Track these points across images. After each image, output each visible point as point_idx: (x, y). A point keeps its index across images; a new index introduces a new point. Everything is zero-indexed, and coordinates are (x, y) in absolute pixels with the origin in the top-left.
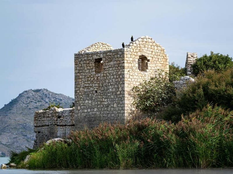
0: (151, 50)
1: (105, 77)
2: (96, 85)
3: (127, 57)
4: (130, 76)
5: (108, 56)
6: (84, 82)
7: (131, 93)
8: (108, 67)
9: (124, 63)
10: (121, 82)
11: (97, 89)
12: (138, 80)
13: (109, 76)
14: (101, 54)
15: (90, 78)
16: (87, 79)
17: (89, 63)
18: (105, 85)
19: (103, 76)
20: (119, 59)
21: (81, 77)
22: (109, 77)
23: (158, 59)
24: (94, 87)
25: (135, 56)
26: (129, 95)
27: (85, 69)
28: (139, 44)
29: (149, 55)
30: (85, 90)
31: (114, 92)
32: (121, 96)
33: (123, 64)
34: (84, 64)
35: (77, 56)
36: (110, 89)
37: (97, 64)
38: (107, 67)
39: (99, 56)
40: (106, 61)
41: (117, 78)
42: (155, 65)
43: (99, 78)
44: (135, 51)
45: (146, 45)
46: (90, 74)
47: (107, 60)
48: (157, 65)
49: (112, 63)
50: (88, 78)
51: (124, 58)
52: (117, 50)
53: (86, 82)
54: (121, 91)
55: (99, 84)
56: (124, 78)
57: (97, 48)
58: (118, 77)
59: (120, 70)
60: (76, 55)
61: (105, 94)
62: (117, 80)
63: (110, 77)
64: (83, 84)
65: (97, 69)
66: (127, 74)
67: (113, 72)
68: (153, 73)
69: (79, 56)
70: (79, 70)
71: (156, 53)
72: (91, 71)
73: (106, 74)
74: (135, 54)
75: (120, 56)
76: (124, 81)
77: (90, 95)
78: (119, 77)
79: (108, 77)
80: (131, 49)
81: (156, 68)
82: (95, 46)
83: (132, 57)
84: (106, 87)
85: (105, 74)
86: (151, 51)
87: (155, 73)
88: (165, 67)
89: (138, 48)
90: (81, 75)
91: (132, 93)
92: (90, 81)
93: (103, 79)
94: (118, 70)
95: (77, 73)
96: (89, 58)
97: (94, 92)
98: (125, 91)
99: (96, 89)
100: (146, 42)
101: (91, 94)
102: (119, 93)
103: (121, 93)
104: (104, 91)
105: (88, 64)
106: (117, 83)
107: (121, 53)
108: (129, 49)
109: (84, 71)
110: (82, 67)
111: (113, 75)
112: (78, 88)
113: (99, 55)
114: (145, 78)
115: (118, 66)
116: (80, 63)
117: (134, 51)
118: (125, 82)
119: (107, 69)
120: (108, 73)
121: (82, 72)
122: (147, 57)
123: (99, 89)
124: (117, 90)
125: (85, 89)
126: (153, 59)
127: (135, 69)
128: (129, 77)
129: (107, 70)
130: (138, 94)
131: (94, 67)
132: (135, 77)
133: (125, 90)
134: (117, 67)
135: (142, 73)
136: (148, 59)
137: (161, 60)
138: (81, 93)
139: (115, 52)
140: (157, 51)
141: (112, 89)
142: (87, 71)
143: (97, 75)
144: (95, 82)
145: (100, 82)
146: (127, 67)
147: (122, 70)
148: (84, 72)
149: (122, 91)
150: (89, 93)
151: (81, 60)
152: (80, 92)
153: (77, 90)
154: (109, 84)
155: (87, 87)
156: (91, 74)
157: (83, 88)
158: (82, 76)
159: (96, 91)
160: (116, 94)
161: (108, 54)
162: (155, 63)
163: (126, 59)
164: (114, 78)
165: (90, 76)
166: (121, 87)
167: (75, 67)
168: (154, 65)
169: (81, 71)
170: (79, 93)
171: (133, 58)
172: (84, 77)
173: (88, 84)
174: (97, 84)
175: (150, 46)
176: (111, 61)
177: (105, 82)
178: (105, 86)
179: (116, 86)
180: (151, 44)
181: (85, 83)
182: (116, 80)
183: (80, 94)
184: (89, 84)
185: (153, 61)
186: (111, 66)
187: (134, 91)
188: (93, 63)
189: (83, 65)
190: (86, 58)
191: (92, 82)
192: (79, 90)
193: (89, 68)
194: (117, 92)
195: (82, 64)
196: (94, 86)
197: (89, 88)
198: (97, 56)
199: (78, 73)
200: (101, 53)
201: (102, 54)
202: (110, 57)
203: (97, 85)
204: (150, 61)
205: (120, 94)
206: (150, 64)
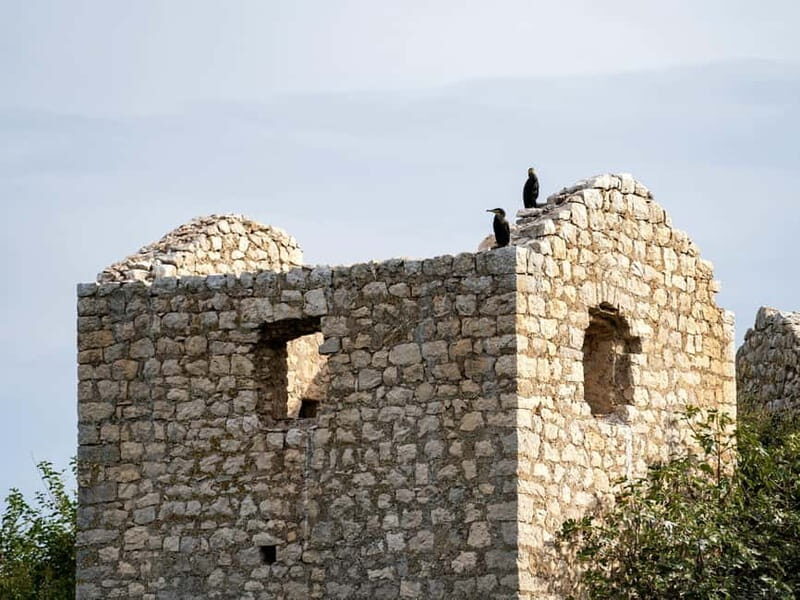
0: (650, 273)
1: (348, 453)
2: (265, 506)
3: (528, 314)
4: (547, 445)
5: (373, 300)
6: (160, 487)
7: (548, 563)
8: (372, 383)
9: (510, 350)
10: (488, 488)
11: (273, 531)
12: (583, 476)
13: (386, 445)
14: (310, 286)
15: (214, 458)
16: (189, 464)
17: (205, 355)
18: (351, 504)
19: (330, 444)
20: (470, 325)
21: (132, 449)
22: (377, 450)
23: (684, 335)
24: (252, 524)
25: (570, 307)
26: (542, 576)
27: (173, 393)
28: (589, 229)
29: (641, 306)
30: (172, 543)
31: (421, 554)
32: (487, 582)
33: (506, 359)
34: (162, 357)
35: (103, 302)
36: (390, 537)
37: (268, 362)
38: (367, 380)
39: (300, 304)
40: (353, 337)
41: (447, 458)
42: (670, 378)
43: (290, 454)
44: (567, 276)
45: (622, 237)
46: (216, 432)
47: (367, 330)
48: (676, 374)
49: (406, 353)
50: (199, 454)
51: (515, 320)
52: (451, 262)
53: (183, 489)
54: (486, 549)
55: (295, 498)
56: (514, 456)
57: (217, 256)
58: (456, 448)
59: (479, 403)
60: (94, 295)
61: (343, 569)
62: (449, 471)
63: (393, 449)
64: (152, 498)
65: (268, 395)
66: (532, 430)
67: (417, 418)
68: (658, 434)
69: (117, 304)
70: (115, 401)
71: (674, 295)
72: (220, 408)
73: (356, 429)
74: (570, 290)
75: (479, 303)
76: (513, 477)
77: (216, 577)
78: (469, 451)
79: (370, 452)
80: (549, 260)
81: (671, 397)
82: (208, 236)
83: (553, 313)
84: (357, 519)
85: (345, 427)
86: (647, 278)
87: (669, 432)
88: (718, 391)
89: (584, 251)
90: (132, 440)
91: (553, 565)
92: (212, 476)
93: (325, 467)
94: (458, 404)
95: (100, 424)
96: (211, 317)
97: (251, 556)
98: (520, 551)
99: (264, 538)
100: (622, 215)
101: (225, 568)
102: (465, 561)
103: (490, 563)
104: (333, 548)
105: (193, 359)
106: (454, 494)
107: (484, 282)
108: (538, 259)
109: (158, 405)
110: (140, 377)
111: (412, 438)
112: (109, 526)
113: (295, 294)
114: (620, 461)
115: (463, 373)
116: (125, 355)
117: (561, 271)
118: (523, 486)
119: (367, 397)
120: (373, 420)
121: (144, 418)
122: (629, 320)
123: (292, 536)
124: (455, 540)
125: (167, 534)
126: (657, 332)
127: (569, 401)
128: (541, 450)
129: (361, 402)
130: (588, 575)
131: (251, 383)
132: (570, 454)
133: (522, 540)
134: (446, 381)
135: (604, 426)
136: (634, 332)
137: (699, 349)
138: (137, 563)
139: (436, 276)
140: (678, 281)
141: (408, 535)
142: (196, 408)
143: (276, 440)
144: (260, 487)
145: (300, 484)
146: (531, 379)
147: (492, 402)
148: (166, 416)
149: (492, 547)
150: (204, 562)
151: (140, 333)
152: (125, 555)
153: (104, 545)
154: (384, 501)
155: (192, 518)
156: (222, 426)
157: (154, 526)
158: (142, 440)
159: (269, 554)
160: (443, 573)
161: (376, 287)
162: (668, 365)
163: (524, 323)
164: (422, 456)
165: (215, 441)
166: (482, 519)
167: (82, 381)
168: (662, 379)
169: (132, 411)
170: (115, 564)
171: (560, 322)
172: (162, 447)
173: (195, 497)
174: (277, 496)
175: (640, 246)
176: (400, 338)
177: (348, 483)
178: (346, 512)
179: (439, 514)
180: (646, 231)
181: (170, 491)
182: (441, 473)
183: (126, 568)
184: (207, 499)
185: (658, 346)
186: (400, 374)
187: (564, 551)
188: (245, 349)
189: (152, 364)
190: (177, 319)
191: (232, 486)
192: (118, 542)
193: (205, 384)
194: (454, 553)
195: (141, 360)
196: (250, 517)
197: (205, 525)
198: (275, 301)
199: (112, 419)
200: (309, 279)
201: (320, 291)
202: (391, 308)
203: (278, 503)
204: (645, 346)
205: (481, 568)
206: (642, 369)
